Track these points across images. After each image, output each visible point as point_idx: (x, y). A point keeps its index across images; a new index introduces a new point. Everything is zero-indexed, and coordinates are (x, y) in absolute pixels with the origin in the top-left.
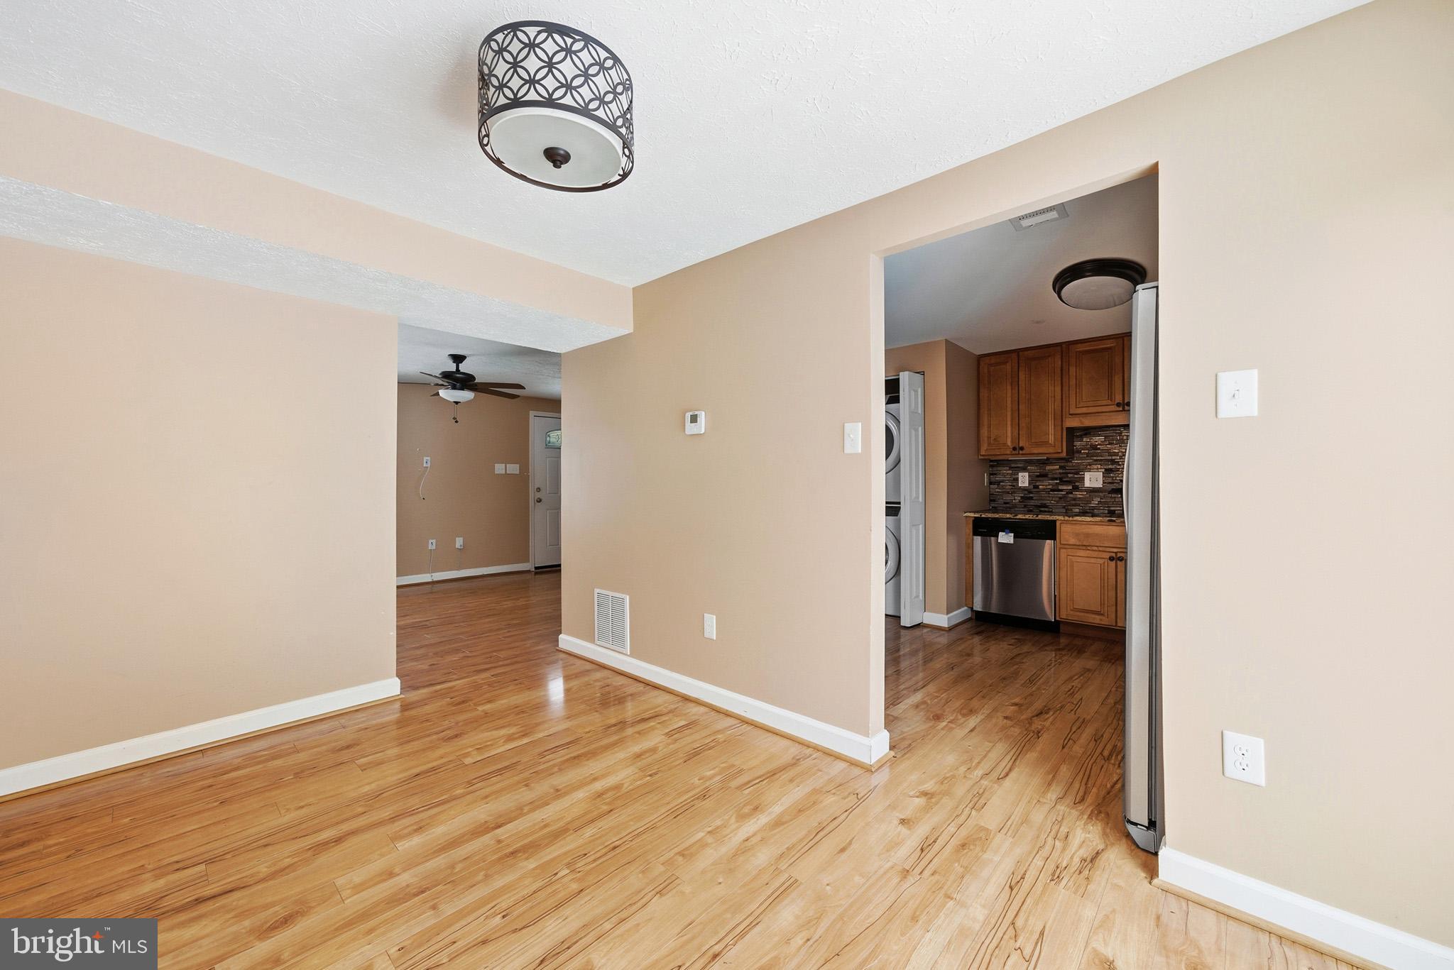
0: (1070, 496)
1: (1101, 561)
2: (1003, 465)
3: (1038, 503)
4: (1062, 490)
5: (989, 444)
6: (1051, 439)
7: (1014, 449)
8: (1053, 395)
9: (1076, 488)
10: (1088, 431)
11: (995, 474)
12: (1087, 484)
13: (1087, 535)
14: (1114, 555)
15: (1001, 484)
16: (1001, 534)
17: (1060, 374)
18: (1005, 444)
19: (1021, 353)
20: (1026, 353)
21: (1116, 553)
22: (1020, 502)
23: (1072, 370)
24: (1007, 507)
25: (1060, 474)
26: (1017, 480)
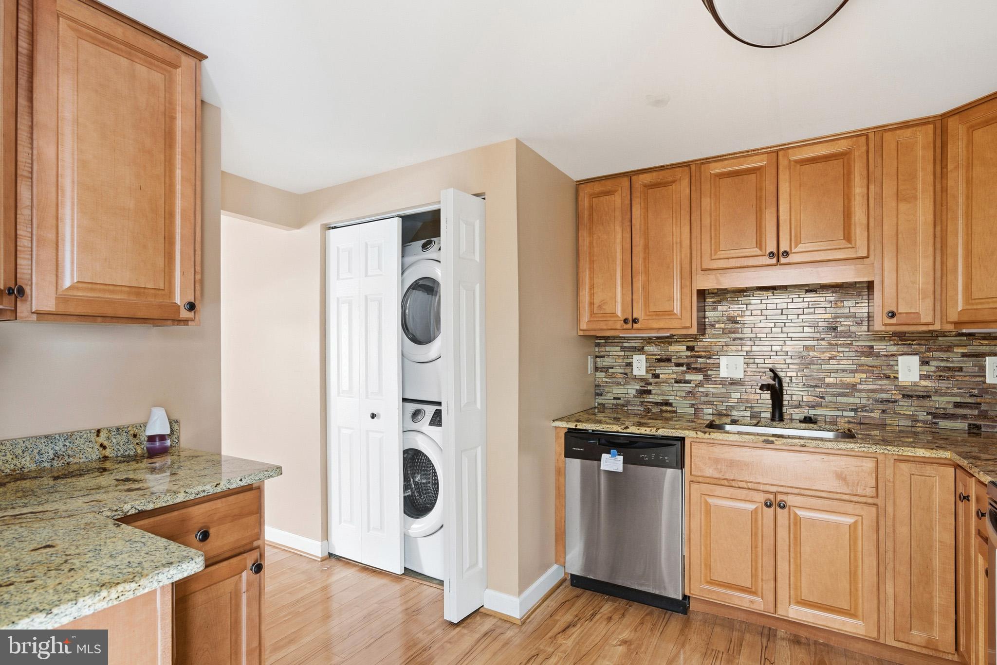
0: (701, 389)
1: (752, 507)
2: (613, 344)
3: (659, 399)
4: (689, 382)
5: (592, 314)
6: (677, 310)
7: (626, 321)
8: (678, 240)
9: (707, 378)
10: (722, 295)
11: (603, 357)
12: (724, 373)
13: (731, 463)
14: (771, 497)
15: (610, 370)
16: (604, 456)
17: (688, 209)
18: (614, 314)
19: (634, 178)
20: (641, 176)
21: (775, 494)
22: (635, 397)
23: (706, 202)
24: (617, 405)
25: (687, 357)
26: (630, 365)
